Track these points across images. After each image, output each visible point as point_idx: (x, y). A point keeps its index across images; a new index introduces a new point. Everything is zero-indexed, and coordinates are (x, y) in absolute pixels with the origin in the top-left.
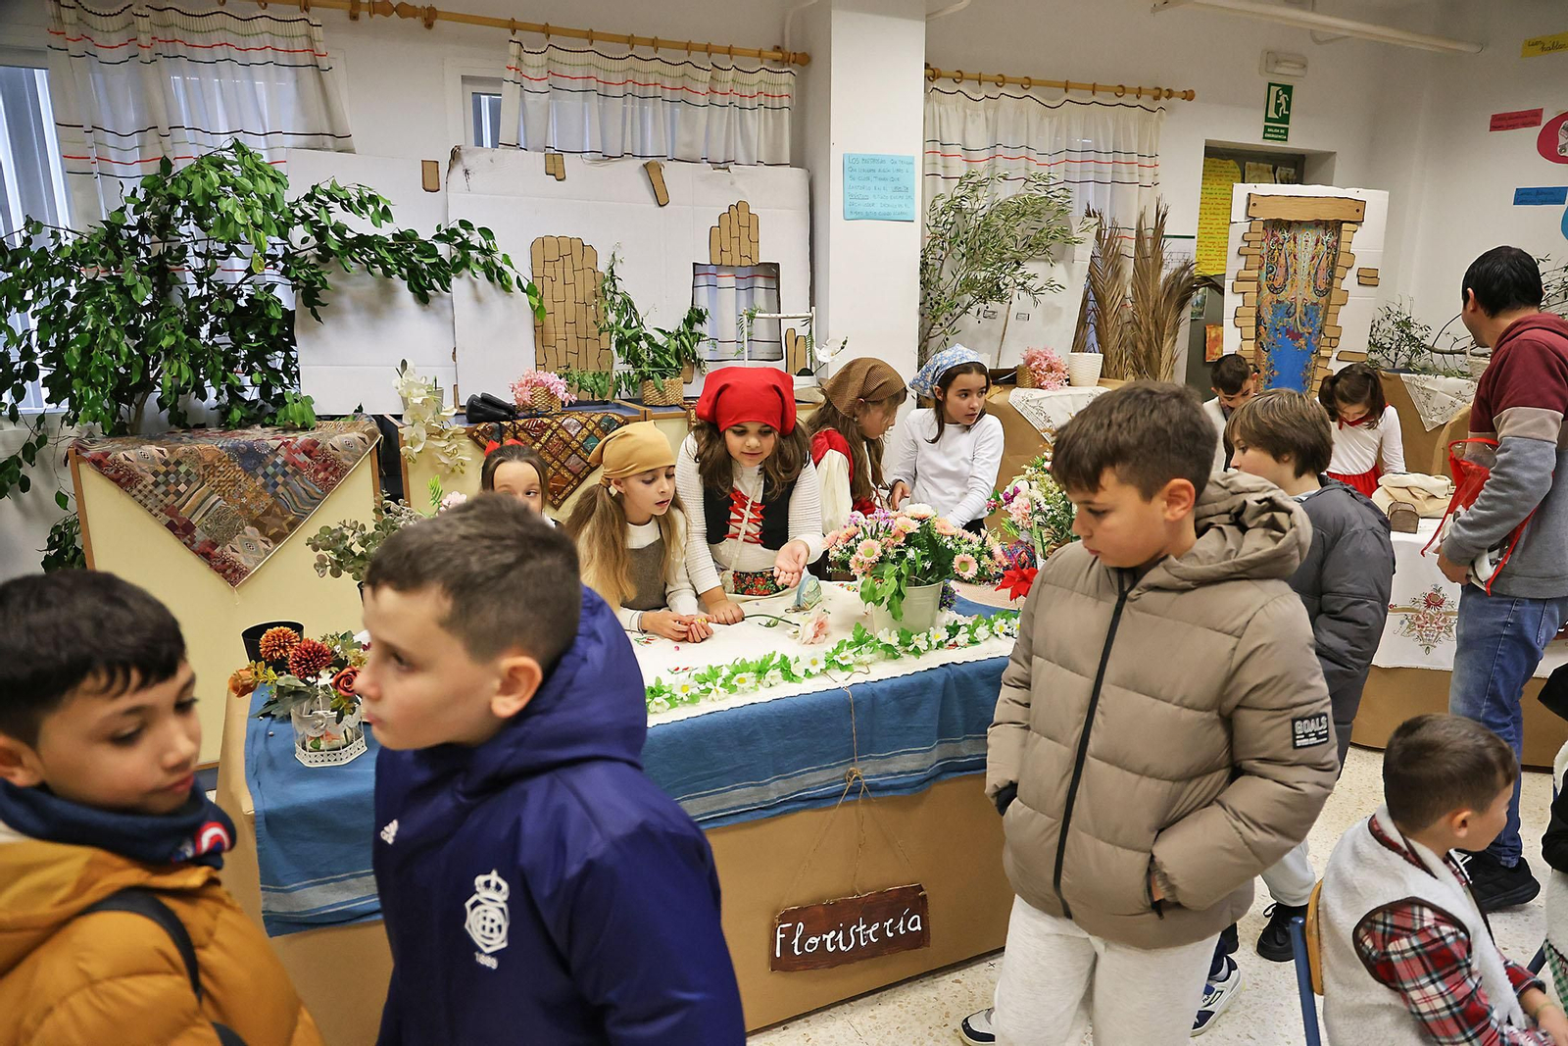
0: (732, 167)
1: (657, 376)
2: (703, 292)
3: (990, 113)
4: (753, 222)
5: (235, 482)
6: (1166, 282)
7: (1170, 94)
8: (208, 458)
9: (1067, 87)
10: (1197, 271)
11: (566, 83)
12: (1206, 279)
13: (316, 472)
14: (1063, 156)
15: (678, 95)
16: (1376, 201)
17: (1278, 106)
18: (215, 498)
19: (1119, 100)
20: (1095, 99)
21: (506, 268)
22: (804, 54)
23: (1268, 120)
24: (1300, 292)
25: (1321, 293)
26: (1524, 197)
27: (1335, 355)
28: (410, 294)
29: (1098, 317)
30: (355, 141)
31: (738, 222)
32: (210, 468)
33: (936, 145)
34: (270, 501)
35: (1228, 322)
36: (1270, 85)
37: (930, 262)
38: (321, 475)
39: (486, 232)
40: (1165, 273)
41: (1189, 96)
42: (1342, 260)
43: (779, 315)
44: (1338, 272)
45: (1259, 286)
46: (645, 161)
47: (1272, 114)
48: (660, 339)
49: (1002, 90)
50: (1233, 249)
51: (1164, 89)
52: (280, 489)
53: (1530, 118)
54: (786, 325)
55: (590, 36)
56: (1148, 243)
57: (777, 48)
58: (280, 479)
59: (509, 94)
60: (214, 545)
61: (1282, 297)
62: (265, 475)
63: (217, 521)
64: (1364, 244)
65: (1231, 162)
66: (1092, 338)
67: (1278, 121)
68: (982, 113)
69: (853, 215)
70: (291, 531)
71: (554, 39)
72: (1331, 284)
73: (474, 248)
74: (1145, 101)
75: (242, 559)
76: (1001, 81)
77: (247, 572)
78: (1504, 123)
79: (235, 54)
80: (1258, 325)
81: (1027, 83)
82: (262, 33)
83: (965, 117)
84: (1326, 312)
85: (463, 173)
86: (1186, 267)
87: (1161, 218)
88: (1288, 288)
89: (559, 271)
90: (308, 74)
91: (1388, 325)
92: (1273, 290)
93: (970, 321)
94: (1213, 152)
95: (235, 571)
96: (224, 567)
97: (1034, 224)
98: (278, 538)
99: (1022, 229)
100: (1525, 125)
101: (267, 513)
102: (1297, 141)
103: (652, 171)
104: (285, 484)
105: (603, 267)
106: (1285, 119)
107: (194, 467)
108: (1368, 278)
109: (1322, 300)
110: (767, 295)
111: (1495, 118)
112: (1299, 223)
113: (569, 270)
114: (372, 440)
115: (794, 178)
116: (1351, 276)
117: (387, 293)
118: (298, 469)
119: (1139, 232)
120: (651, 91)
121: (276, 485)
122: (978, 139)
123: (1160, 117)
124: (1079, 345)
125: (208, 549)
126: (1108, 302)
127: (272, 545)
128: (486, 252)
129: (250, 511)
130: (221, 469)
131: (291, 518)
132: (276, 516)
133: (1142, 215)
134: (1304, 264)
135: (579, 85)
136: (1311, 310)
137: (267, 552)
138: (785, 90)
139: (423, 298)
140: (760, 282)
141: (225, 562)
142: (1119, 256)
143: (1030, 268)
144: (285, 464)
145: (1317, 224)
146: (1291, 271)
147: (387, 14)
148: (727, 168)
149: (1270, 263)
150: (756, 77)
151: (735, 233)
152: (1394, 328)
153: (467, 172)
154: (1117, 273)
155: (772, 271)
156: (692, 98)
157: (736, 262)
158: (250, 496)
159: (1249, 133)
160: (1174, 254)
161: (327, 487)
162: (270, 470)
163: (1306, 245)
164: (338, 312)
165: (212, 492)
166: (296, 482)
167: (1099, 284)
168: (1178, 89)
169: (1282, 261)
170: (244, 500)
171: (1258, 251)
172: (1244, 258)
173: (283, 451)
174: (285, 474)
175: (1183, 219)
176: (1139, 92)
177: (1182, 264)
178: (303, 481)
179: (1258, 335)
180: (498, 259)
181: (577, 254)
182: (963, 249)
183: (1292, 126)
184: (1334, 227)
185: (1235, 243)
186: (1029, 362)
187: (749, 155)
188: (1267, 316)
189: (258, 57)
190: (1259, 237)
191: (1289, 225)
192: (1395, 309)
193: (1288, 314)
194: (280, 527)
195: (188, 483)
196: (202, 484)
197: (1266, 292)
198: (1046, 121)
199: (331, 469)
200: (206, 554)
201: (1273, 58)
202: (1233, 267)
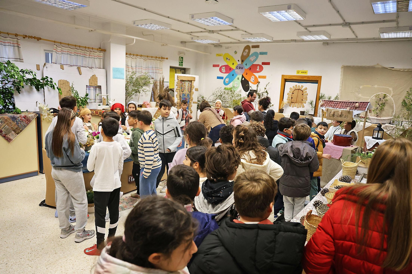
0: (93, 68)
1: (82, 105)
2: (88, 90)
3: (135, 61)
4: (96, 78)
5: (11, 123)
6: (165, 89)
7: (164, 58)
8: (6, 118)
9: (148, 57)
10: (169, 88)
11: (64, 53)
12: (171, 89)
13: (26, 121)
14: (147, 68)
15: (83, 55)
16: (197, 77)
17: (181, 60)
18: (7, 126)
19: (156, 59)
20: (152, 59)
21: (55, 85)
22: (105, 50)
23: (179, 63)
24: (186, 92)
25: (189, 92)
26: (218, 78)
27: (192, 102)
28: (35, 89)
29: (154, 96)
30: (24, 60)
31: (94, 78)
32: (6, 120)
33: (127, 66)
34: (17, 127)
35: (175, 96)
36: (180, 57)
37: (127, 86)
38: (27, 122)
39: (51, 78)
40: (164, 88)
41: (167, 59)
42: (192, 87)
43: (101, 95)
44: (192, 89)
45: (180, 91)
46: (78, 67)
47: (180, 62)
48: (82, 99)
49: (137, 57)
50: (175, 85)
51: (163, 57)
52: (19, 124)
53: (218, 66)
54: (102, 97)
55: (68, 44)
56: (161, 83)
57: (100, 48)
58: (19, 122)
59: (54, 54)
60: (6, 135)
61: (183, 93)
62: (17, 122)
63: (7, 130)
64: (196, 84)
65: (174, 69)
66: (153, 99)
67: (181, 63)
68: (134, 61)
69: (114, 78)
70: (21, 132)
71: (62, 45)
72: (191, 90)
73: (49, 81)
74: (160, 59)
75: (11, 137)
76: (137, 55)
77: (12, 140)
78: (215, 66)
79: (3, 43)
80: (180, 97)
81: (141, 56)
82: (8, 40)
83: (131, 61)
84: (191, 95)
85: (46, 68)
86: (168, 87)
87: (163, 79)
88: (184, 91)
89: (63, 86)
90: (16, 48)
91: (200, 97)
92: (182, 91)
93: (133, 96)
94: (171, 67)
95: (10, 140)
96: (8, 139)
97: (145, 80)
98: (18, 134)
99: (143, 81)
100: (217, 67)
101: (16, 129)
102: (184, 66)
103: (79, 69)
104: (20, 123)
105: (71, 86)
106: (182, 63)
107: (3, 120)
108: (197, 90)
109: (190, 93)
110: (99, 91)
111: (213, 65)
112: (186, 80)
113: (65, 86)
114: (36, 115)
115: (103, 71)
116: (194, 89)
117: (31, 89)
118: (22, 121)
119: (160, 81)
120: (79, 55)
121: (18, 123)
122: (134, 65)
123: (163, 62)
124: (151, 101)
125: (5, 136)
126: (155, 93)
127: (17, 135)
128: (51, 82)
129: (13, 129)
130: (8, 120)
131: (21, 130)
132: (18, 129)
133: (160, 78)
134: (187, 87)
135: (67, 53)
136: (188, 95)
137: (16, 136)
138: (102, 56)
139: (38, 90)
140: (98, 89)
141: (8, 138)
142: (157, 85)
143: (144, 87)
144: (20, 120)
145: (188, 81)
146: (185, 88)
147: (32, 38)
148: (92, 69)
149: (181, 87)
150: (97, 53)
151: (94, 80)
152: (201, 98)
153: (47, 67)
154: (156, 88)
155: (100, 87)
156: (86, 56)
157: (94, 85)
158: (13, 125)
159: (177, 65)
160: (166, 85)
161: (28, 124)
162: (18, 121)
163: (187, 84)
164: (23, 92)
165: (6, 125)
166: (22, 123)
167: (154, 90)
168: (165, 57)
169: (183, 87)
170: (12, 126)
171: (179, 85)
172: (177, 86)
173: (20, 117)
174: (20, 122)
175: (167, 79)
176: (159, 58)
177: (167, 87)
178: (23, 123)
179: (180, 99)
180: (53, 83)
181: (66, 83)
182: (132, 84)
183: (183, 64)
184: (191, 81)
185: (176, 84)
186: (144, 103)
187: (95, 66)
188: (181, 96)
189: (7, 44)
190: (180, 83)
191: (184, 81)
192: (201, 95)
193: (185, 96)
194: (19, 131)
195: (2, 123)
196: (4, 123)
197: (181, 92)
198: (144, 62)
199: (29, 121)
200: (4, 137)
201: (180, 53)
202: (176, 88)
